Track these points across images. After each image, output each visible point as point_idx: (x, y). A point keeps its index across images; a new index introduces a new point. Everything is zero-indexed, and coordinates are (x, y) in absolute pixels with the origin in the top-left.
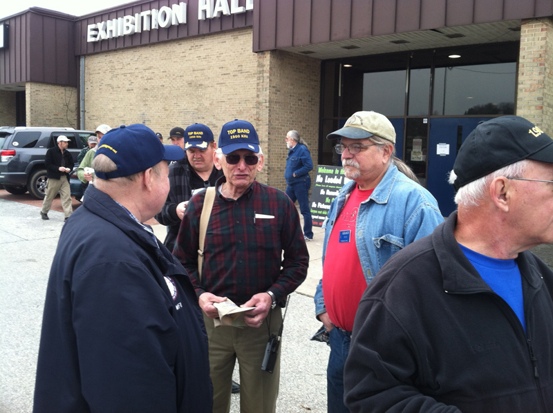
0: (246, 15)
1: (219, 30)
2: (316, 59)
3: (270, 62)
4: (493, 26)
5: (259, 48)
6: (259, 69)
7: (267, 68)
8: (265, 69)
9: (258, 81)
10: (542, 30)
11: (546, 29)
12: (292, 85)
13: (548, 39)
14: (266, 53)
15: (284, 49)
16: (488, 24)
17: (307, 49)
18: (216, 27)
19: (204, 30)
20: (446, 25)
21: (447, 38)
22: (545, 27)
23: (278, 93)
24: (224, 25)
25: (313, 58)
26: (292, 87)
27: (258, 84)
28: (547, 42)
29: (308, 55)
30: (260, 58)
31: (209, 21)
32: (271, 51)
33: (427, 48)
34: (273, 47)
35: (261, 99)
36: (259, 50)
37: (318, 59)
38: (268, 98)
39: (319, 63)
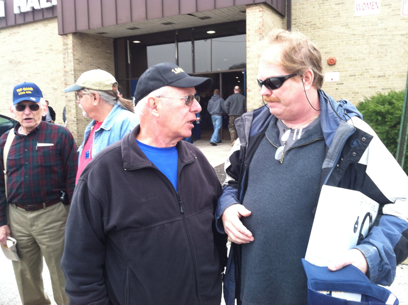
0: (52, 8)
1: (32, 20)
2: (109, 37)
3: (73, 42)
4: (229, 10)
5: (63, 32)
6: (64, 47)
7: (70, 46)
8: (68, 47)
9: (64, 56)
10: (260, 11)
11: (262, 11)
12: (91, 57)
13: (263, 17)
14: (69, 35)
15: (83, 32)
16: (225, 9)
17: (101, 31)
18: (29, 18)
19: (20, 21)
20: (197, 11)
21: (200, 20)
22: (261, 9)
23: (81, 63)
24: (35, 16)
25: (106, 37)
26: (91, 59)
27: (64, 58)
28: (263, 19)
29: (103, 35)
30: (64, 39)
31: (24, 14)
32: (72, 33)
33: (187, 27)
34: (74, 31)
35: (67, 69)
36: (63, 33)
37: (111, 38)
38: (73, 68)
39: (112, 40)
